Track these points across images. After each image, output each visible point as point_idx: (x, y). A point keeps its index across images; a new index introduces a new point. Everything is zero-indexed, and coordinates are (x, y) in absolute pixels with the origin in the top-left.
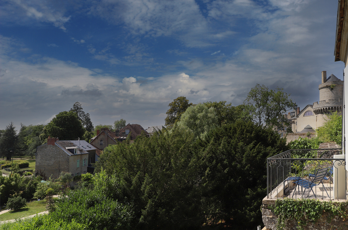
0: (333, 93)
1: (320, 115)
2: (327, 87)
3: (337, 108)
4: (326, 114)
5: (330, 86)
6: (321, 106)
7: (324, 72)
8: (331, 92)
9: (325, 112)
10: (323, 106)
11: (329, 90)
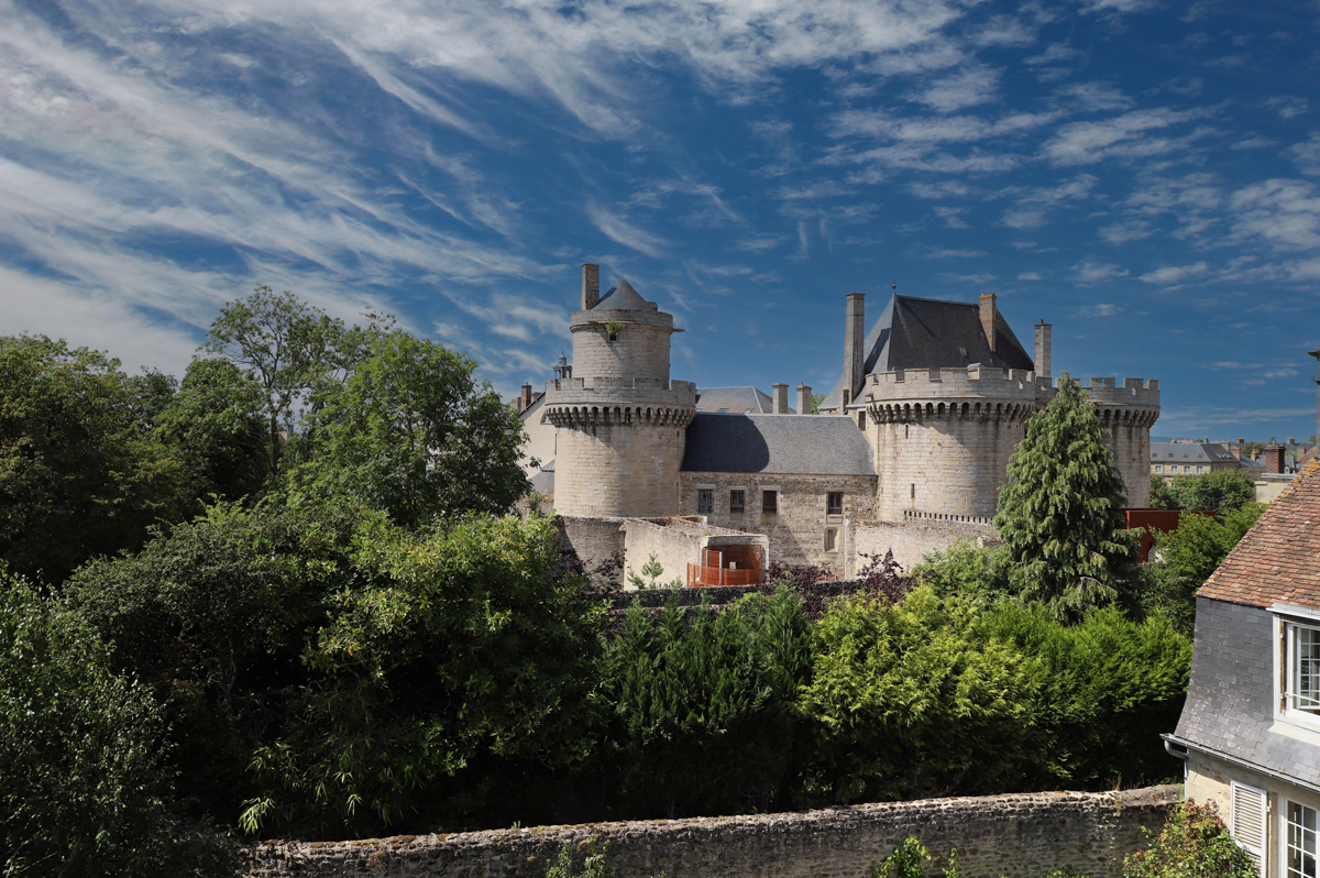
0: (616, 353)
1: (564, 431)
2: (594, 326)
3: (623, 411)
4: (585, 431)
5: (603, 326)
6: (568, 400)
7: (587, 269)
8: (608, 348)
9: (583, 424)
10: (575, 400)
11: (601, 340)
